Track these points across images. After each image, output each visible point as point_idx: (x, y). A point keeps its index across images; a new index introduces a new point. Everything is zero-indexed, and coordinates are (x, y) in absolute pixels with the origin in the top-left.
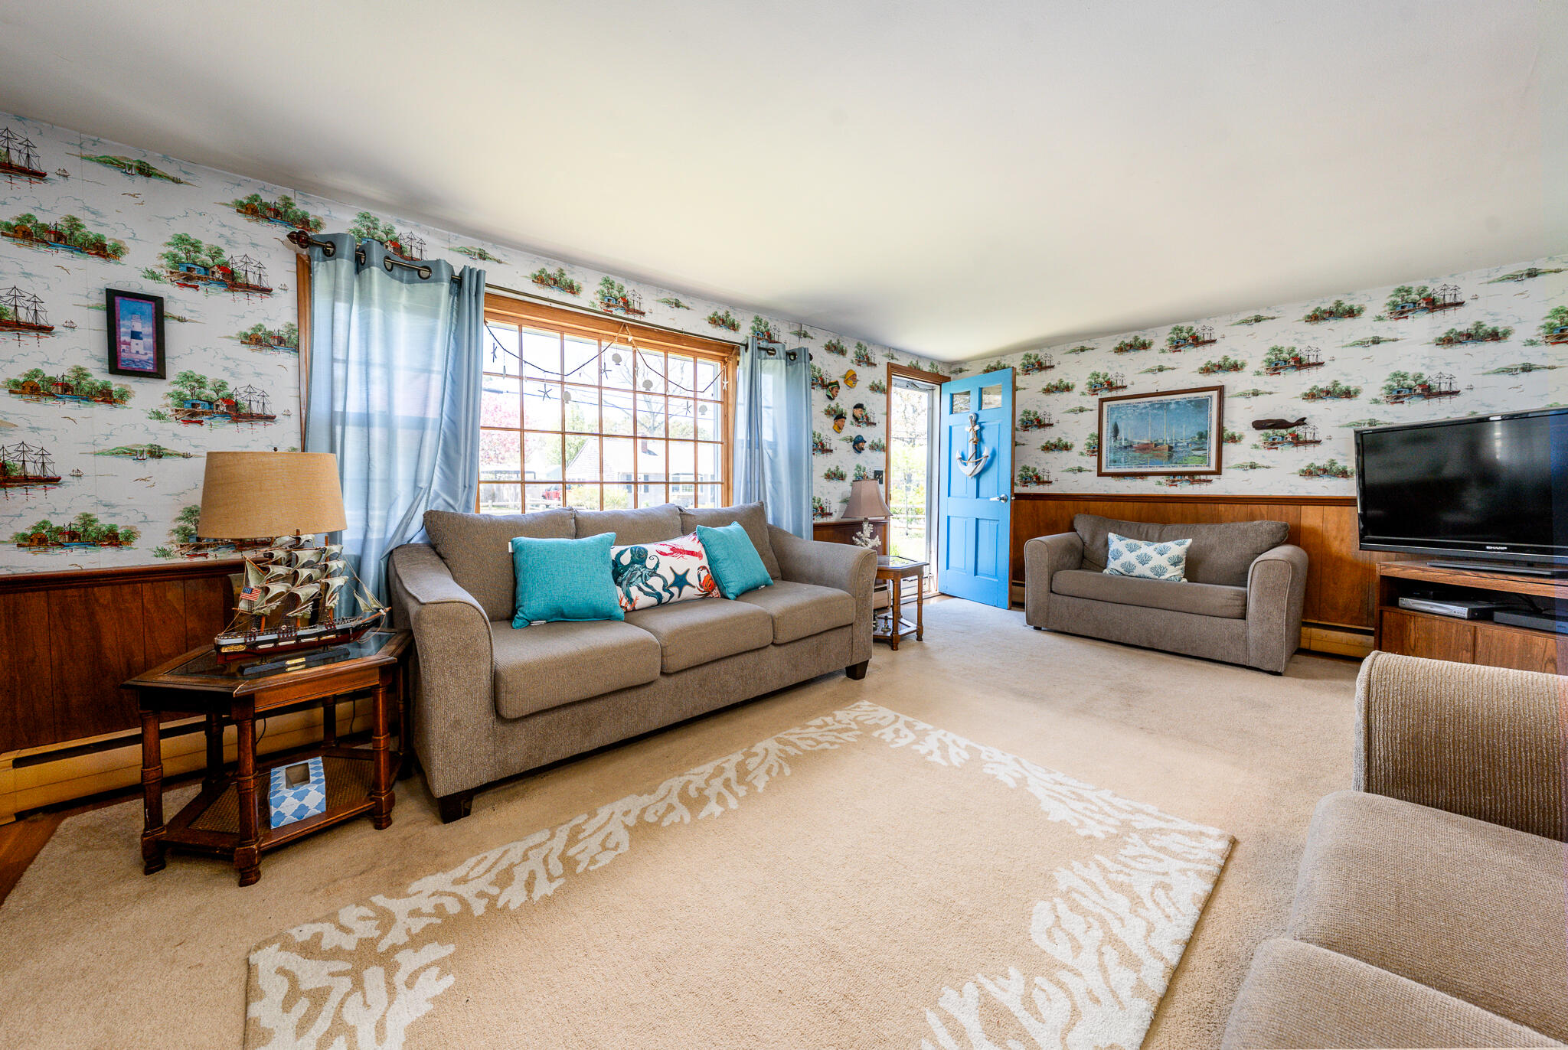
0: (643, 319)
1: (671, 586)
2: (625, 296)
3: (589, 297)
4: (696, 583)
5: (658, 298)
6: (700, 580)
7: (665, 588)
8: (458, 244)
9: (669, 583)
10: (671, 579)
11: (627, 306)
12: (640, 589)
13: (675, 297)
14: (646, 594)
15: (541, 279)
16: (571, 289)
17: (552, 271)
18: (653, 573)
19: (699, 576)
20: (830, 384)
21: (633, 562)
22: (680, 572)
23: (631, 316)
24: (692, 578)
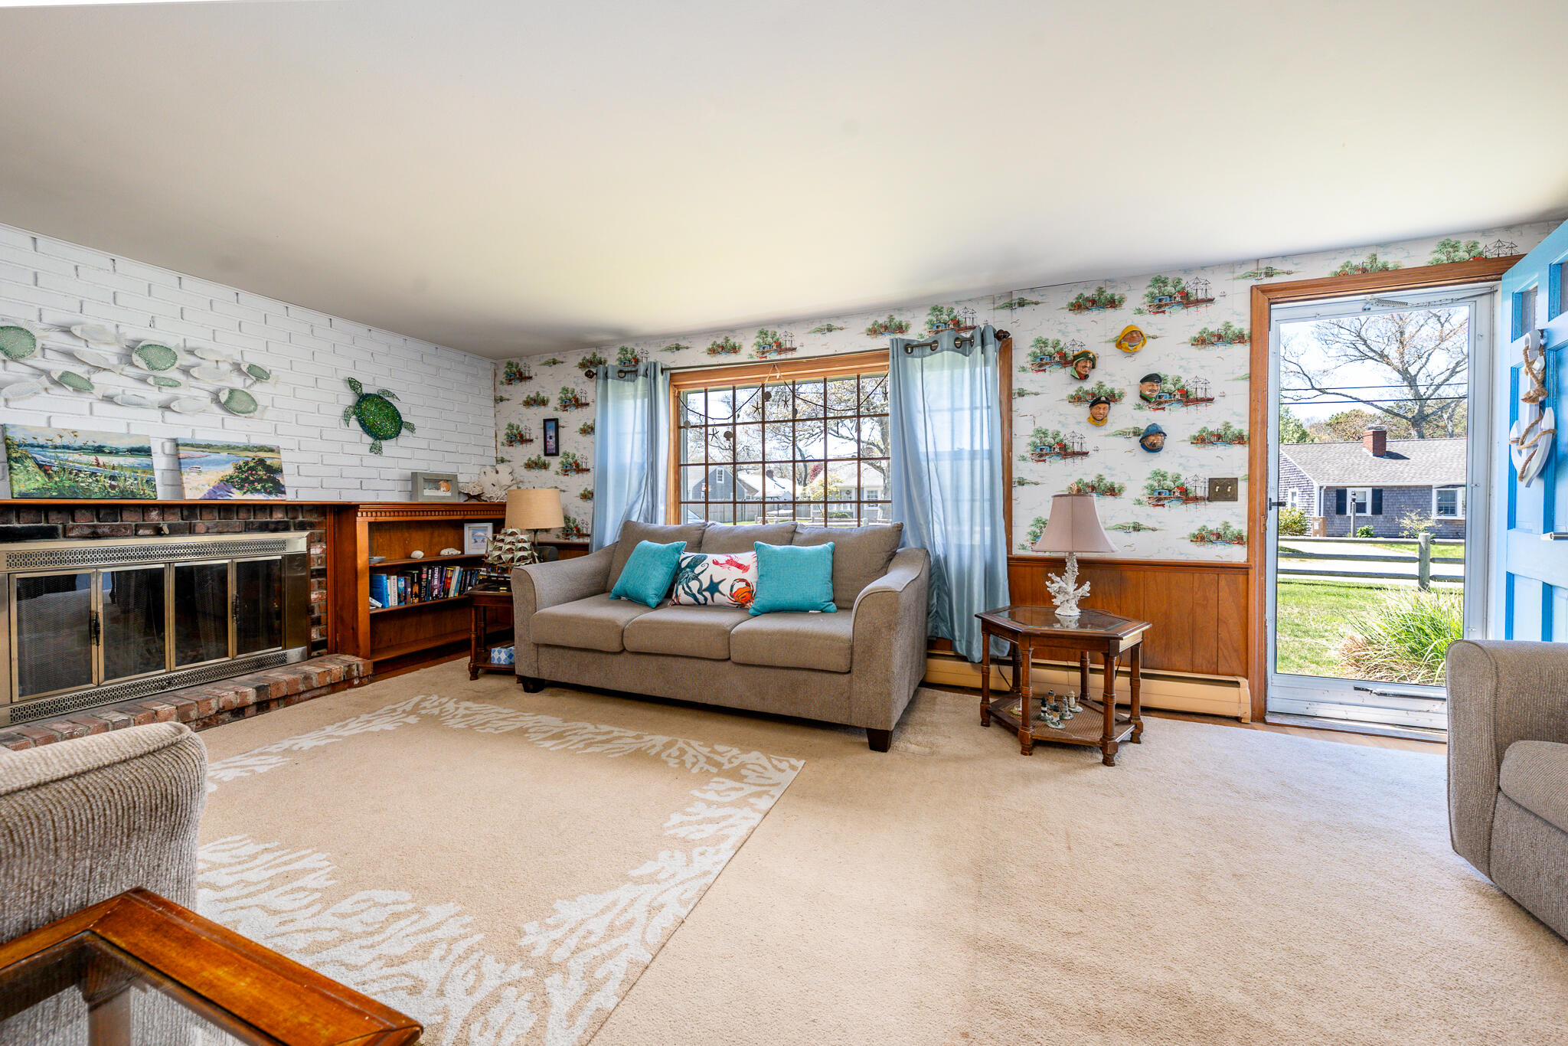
0: (795, 355)
1: (705, 590)
2: (778, 339)
3: (748, 352)
4: (728, 593)
5: (809, 330)
6: (731, 591)
7: (700, 591)
8: (664, 346)
9: (704, 587)
10: (705, 585)
11: (780, 348)
12: (683, 588)
13: (825, 323)
14: (686, 593)
15: (713, 351)
16: (734, 349)
17: (720, 341)
18: (696, 577)
19: (732, 586)
20: (1076, 357)
21: (687, 567)
22: (716, 580)
23: (783, 356)
24: (724, 588)
